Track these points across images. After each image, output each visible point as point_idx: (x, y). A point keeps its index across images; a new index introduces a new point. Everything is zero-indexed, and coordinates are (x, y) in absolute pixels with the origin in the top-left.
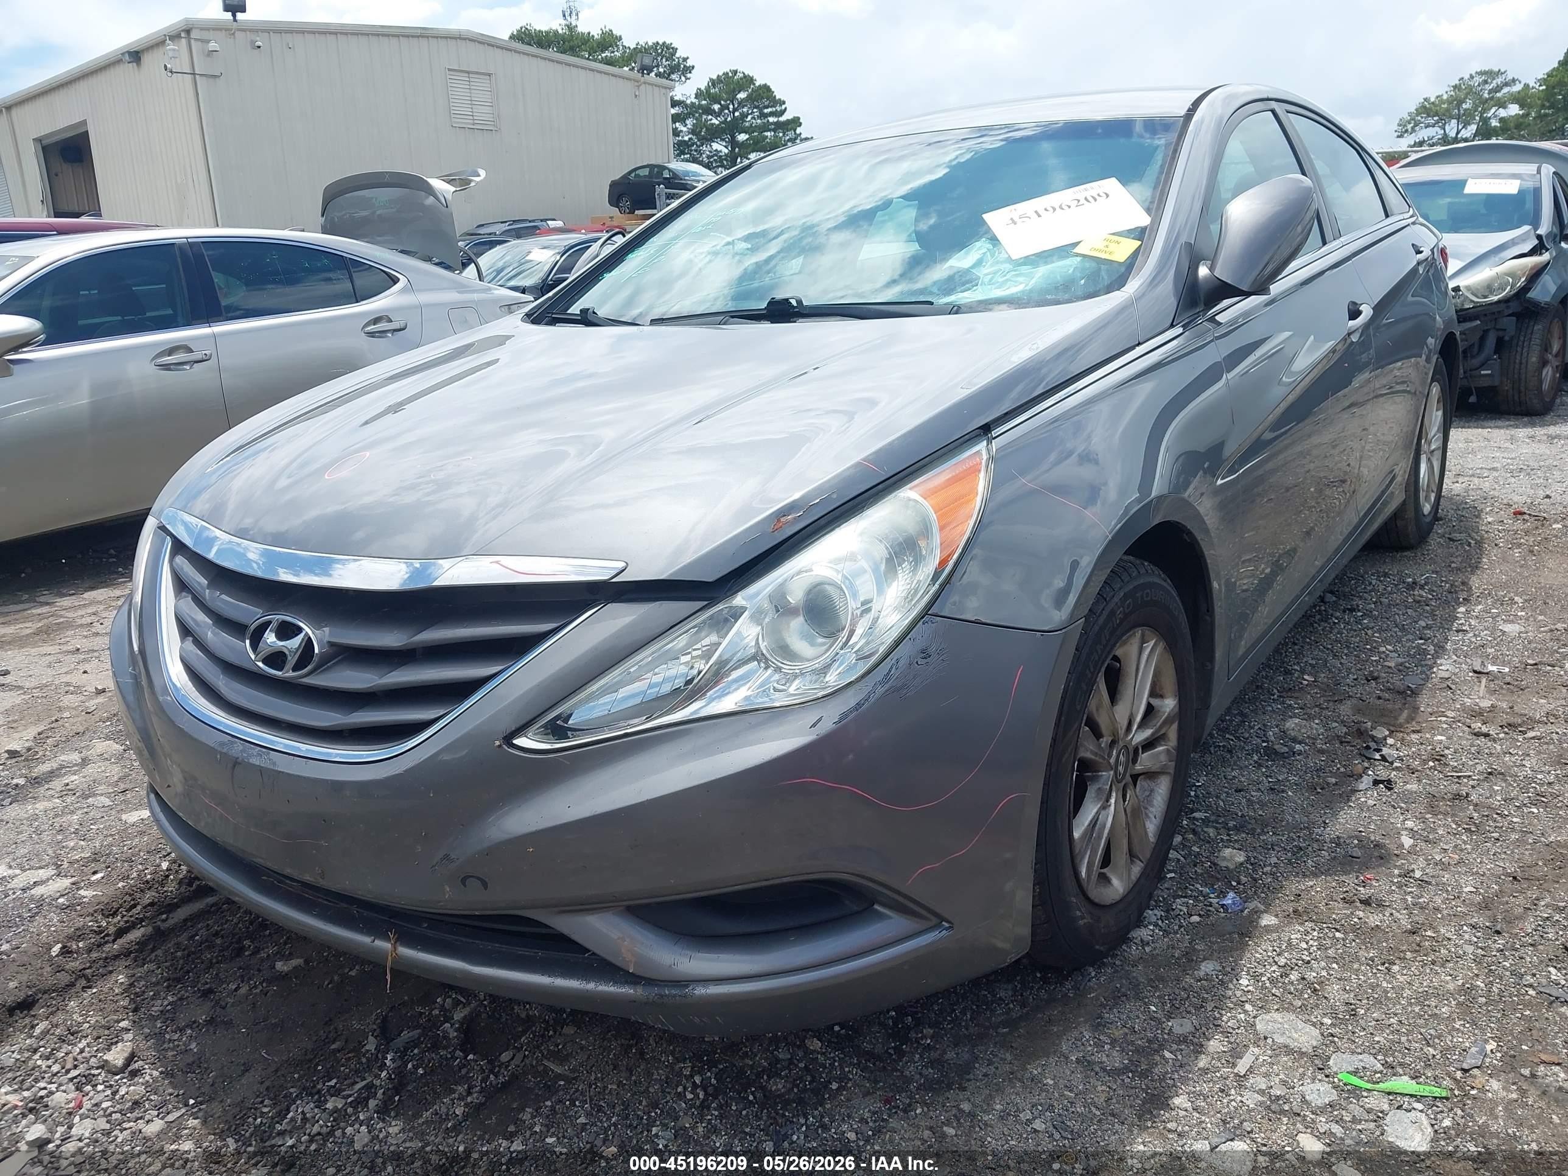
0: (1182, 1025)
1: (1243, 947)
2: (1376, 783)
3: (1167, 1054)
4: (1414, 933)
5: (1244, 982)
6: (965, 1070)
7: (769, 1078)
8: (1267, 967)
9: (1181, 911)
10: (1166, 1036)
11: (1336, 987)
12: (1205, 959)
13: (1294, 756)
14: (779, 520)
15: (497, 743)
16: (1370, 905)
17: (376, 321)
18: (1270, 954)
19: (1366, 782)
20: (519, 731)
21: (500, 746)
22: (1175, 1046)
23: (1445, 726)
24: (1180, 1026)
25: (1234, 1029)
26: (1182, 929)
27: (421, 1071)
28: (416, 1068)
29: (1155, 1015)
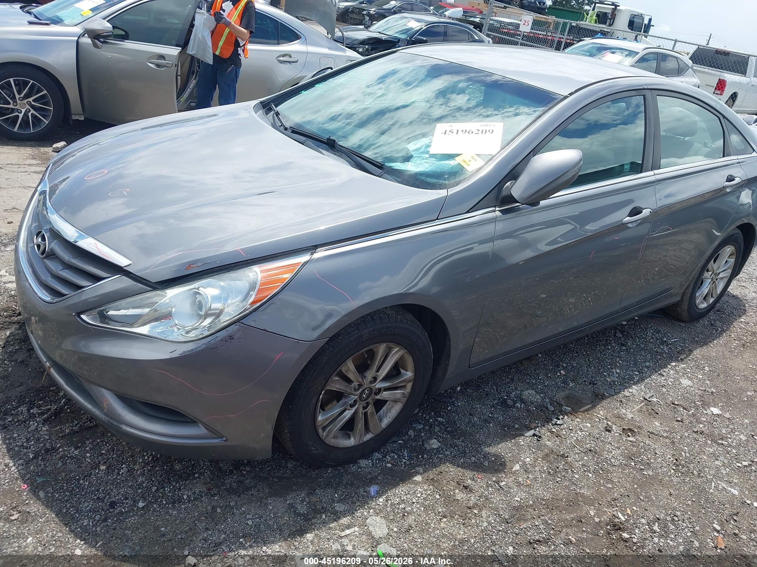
0: (340, 507)
1: (395, 485)
2: (534, 435)
3: (324, 516)
4: (470, 508)
5: (381, 500)
6: (248, 489)
7: (178, 463)
8: (396, 498)
9: (387, 459)
10: (330, 509)
11: (413, 517)
12: (376, 484)
13: (513, 408)
14: (190, 265)
15: (74, 314)
16: (467, 489)
17: (284, 56)
18: (402, 493)
19: (532, 432)
20: (83, 312)
21: (75, 315)
22: (329, 514)
23: (597, 420)
24: (339, 507)
25: (358, 517)
26: (380, 467)
27: (69, 410)
28: (68, 408)
29: (334, 498)
